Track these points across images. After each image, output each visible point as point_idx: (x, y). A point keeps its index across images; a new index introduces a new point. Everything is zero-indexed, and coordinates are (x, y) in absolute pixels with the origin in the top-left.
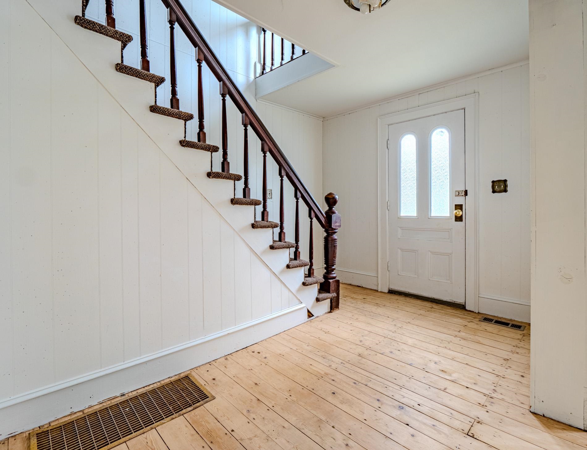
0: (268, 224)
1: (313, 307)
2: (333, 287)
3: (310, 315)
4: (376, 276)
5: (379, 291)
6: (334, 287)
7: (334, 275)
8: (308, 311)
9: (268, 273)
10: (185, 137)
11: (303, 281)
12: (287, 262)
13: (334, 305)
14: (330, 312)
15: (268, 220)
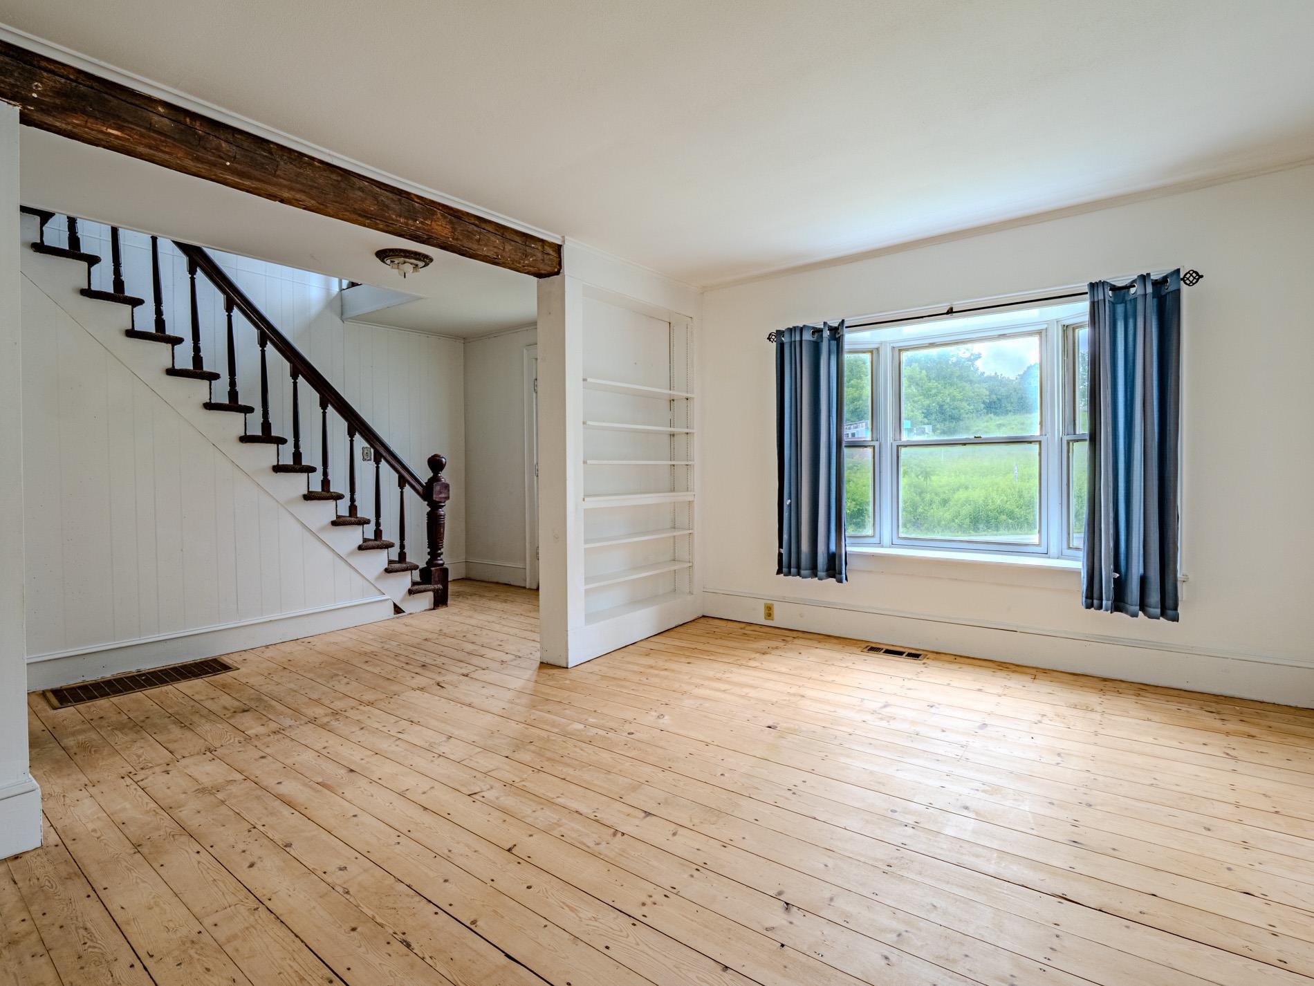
0: (328, 495)
1: (403, 600)
2: (436, 576)
3: (398, 610)
4: (524, 567)
5: (527, 587)
6: (438, 576)
7: (441, 562)
8: (395, 606)
9: (330, 555)
10: (210, 399)
11: (386, 566)
12: (361, 542)
13: (440, 600)
14: (434, 609)
15: (329, 489)
